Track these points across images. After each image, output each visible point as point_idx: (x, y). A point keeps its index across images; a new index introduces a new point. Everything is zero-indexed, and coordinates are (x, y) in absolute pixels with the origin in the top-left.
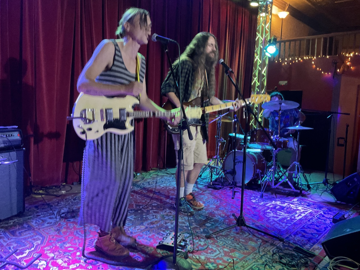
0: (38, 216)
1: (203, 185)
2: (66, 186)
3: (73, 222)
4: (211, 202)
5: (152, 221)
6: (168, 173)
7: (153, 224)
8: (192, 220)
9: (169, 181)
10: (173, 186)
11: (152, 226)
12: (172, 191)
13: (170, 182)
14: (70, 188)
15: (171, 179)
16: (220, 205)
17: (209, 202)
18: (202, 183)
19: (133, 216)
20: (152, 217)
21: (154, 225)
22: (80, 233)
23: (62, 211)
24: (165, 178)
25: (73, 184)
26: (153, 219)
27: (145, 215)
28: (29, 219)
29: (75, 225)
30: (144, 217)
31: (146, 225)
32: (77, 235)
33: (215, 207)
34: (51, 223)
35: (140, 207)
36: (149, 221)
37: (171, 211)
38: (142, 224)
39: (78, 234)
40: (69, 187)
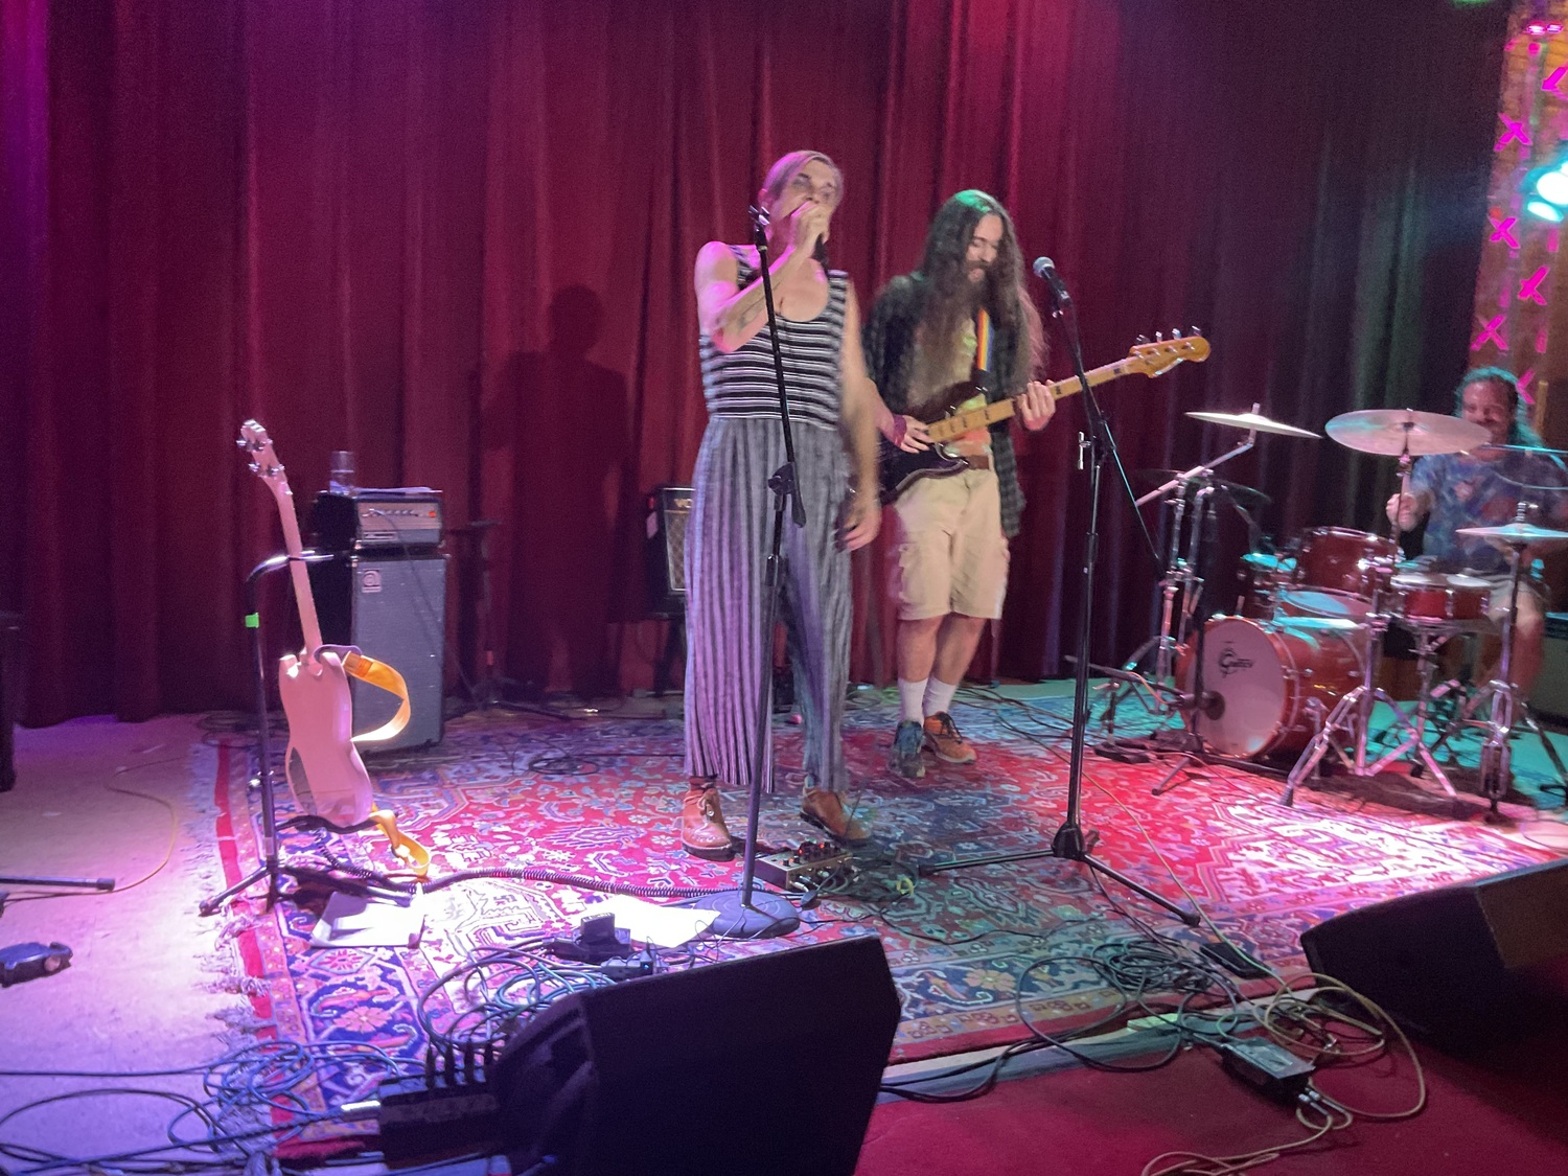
0: (474, 757)
11: (778, 823)
14: (619, 705)
22: (555, 809)
23: (549, 755)
25: (631, 694)
28: (445, 762)
29: (556, 789)
32: (544, 812)
34: (497, 777)
39: (549, 810)
40: (617, 702)
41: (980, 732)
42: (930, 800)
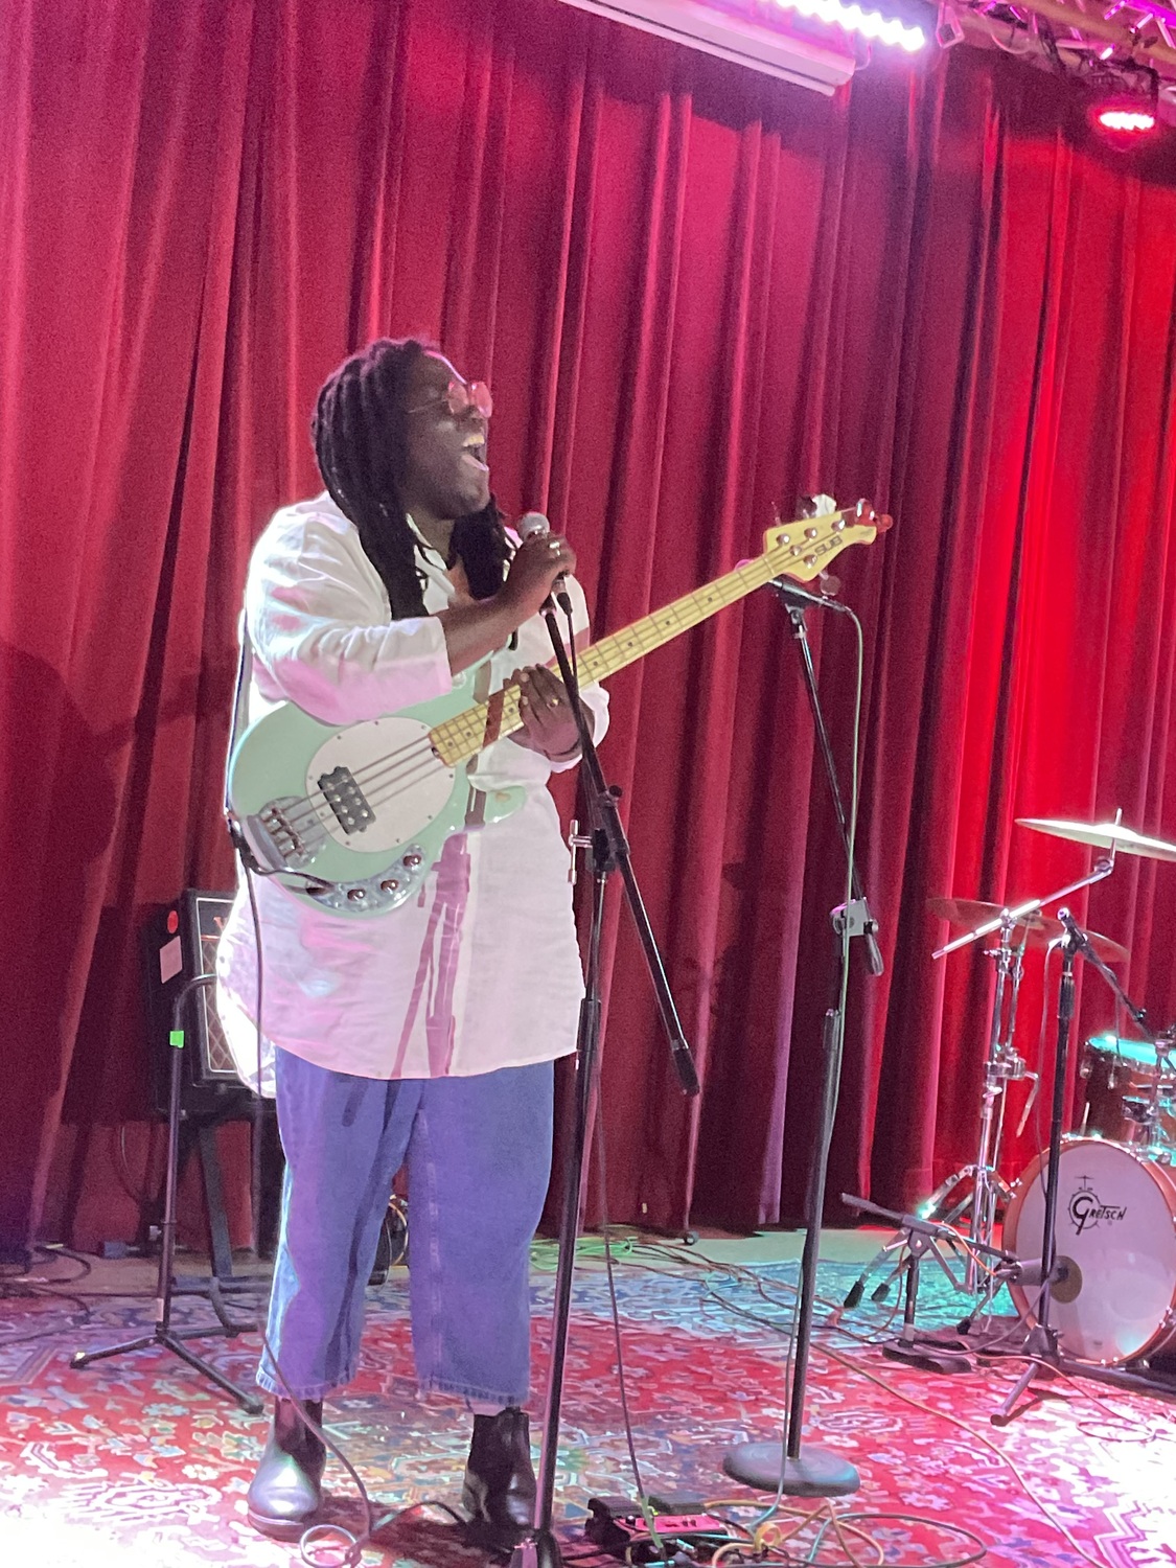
1: (862, 1340)
2: (61, 1259)
3: (30, 1411)
4: (845, 1421)
5: (438, 1457)
6: (684, 1261)
7: (437, 1471)
8: (669, 1479)
9: (661, 1296)
10: (669, 1325)
11: (430, 1476)
12: (648, 1346)
13: (666, 1301)
14: (81, 1268)
15: (686, 1290)
16: (891, 1444)
17: (837, 1418)
18: (864, 1332)
19: (354, 1426)
20: (455, 1442)
21: (443, 1472)
22: (51, 1455)
24: (647, 1281)
25: (100, 1252)
26: (454, 1452)
27: (419, 1430)
29: (39, 1419)
30: (410, 1437)
31: (402, 1470)
32: (34, 1461)
33: (854, 1444)
35: (413, 1394)
36: (428, 1456)
37: (575, 1429)
38: (380, 1463)
39: (41, 1457)
40: (80, 1264)
41: (696, 1320)
42: (660, 1435)
